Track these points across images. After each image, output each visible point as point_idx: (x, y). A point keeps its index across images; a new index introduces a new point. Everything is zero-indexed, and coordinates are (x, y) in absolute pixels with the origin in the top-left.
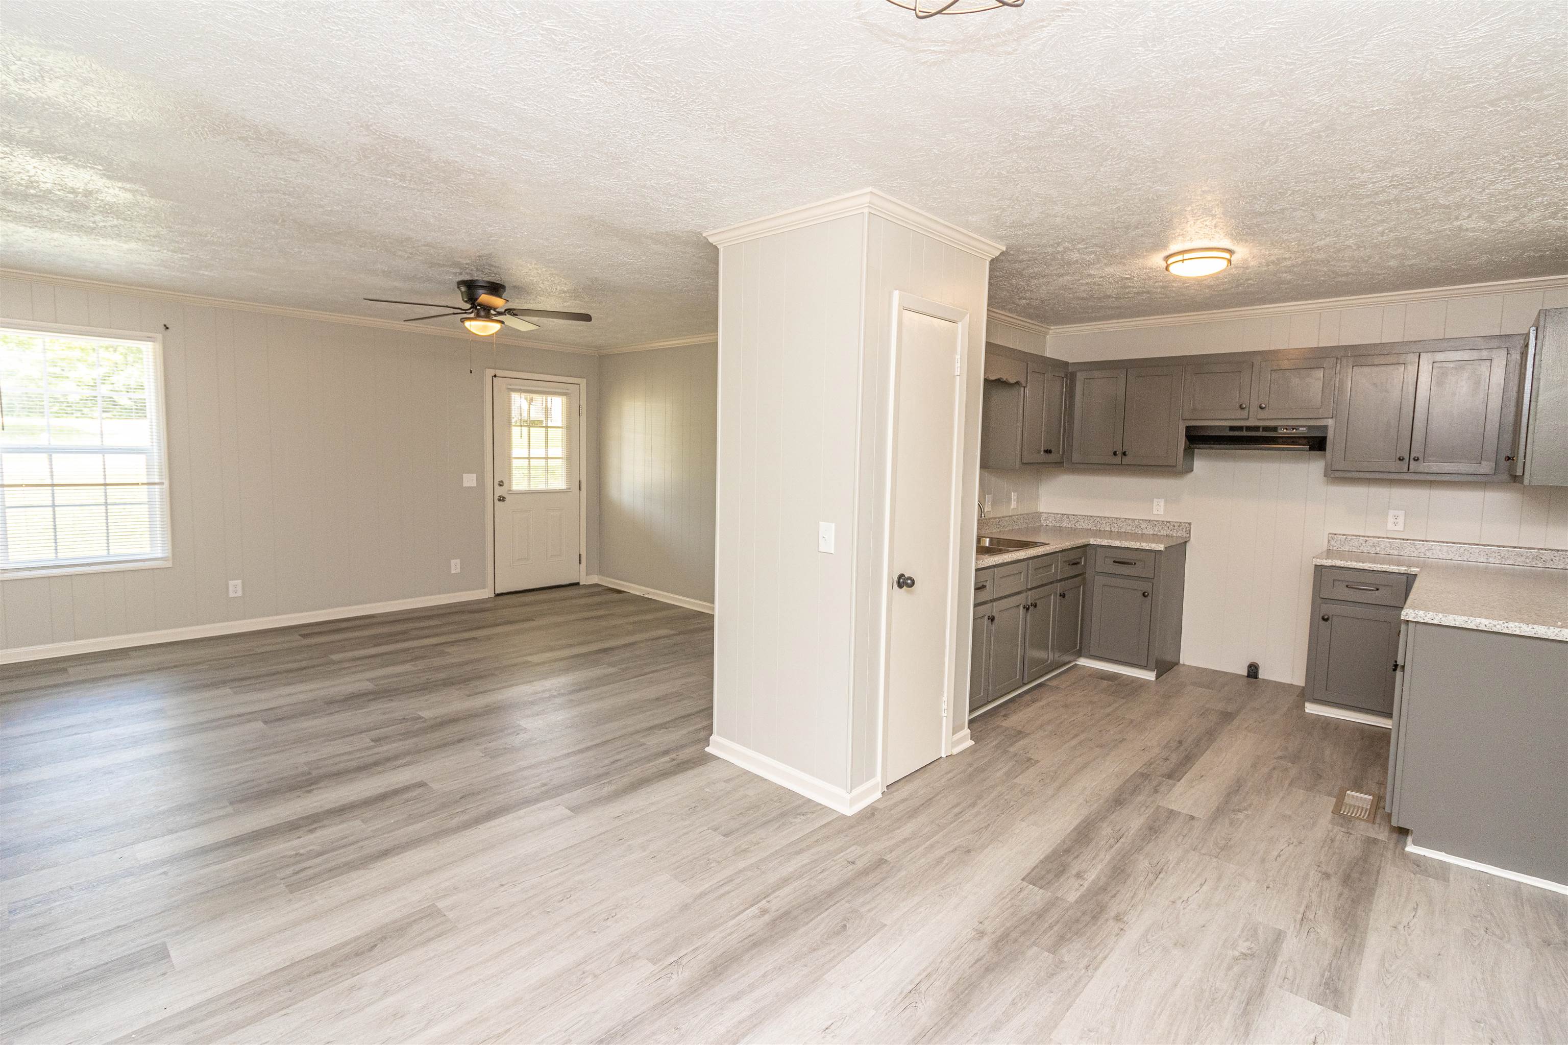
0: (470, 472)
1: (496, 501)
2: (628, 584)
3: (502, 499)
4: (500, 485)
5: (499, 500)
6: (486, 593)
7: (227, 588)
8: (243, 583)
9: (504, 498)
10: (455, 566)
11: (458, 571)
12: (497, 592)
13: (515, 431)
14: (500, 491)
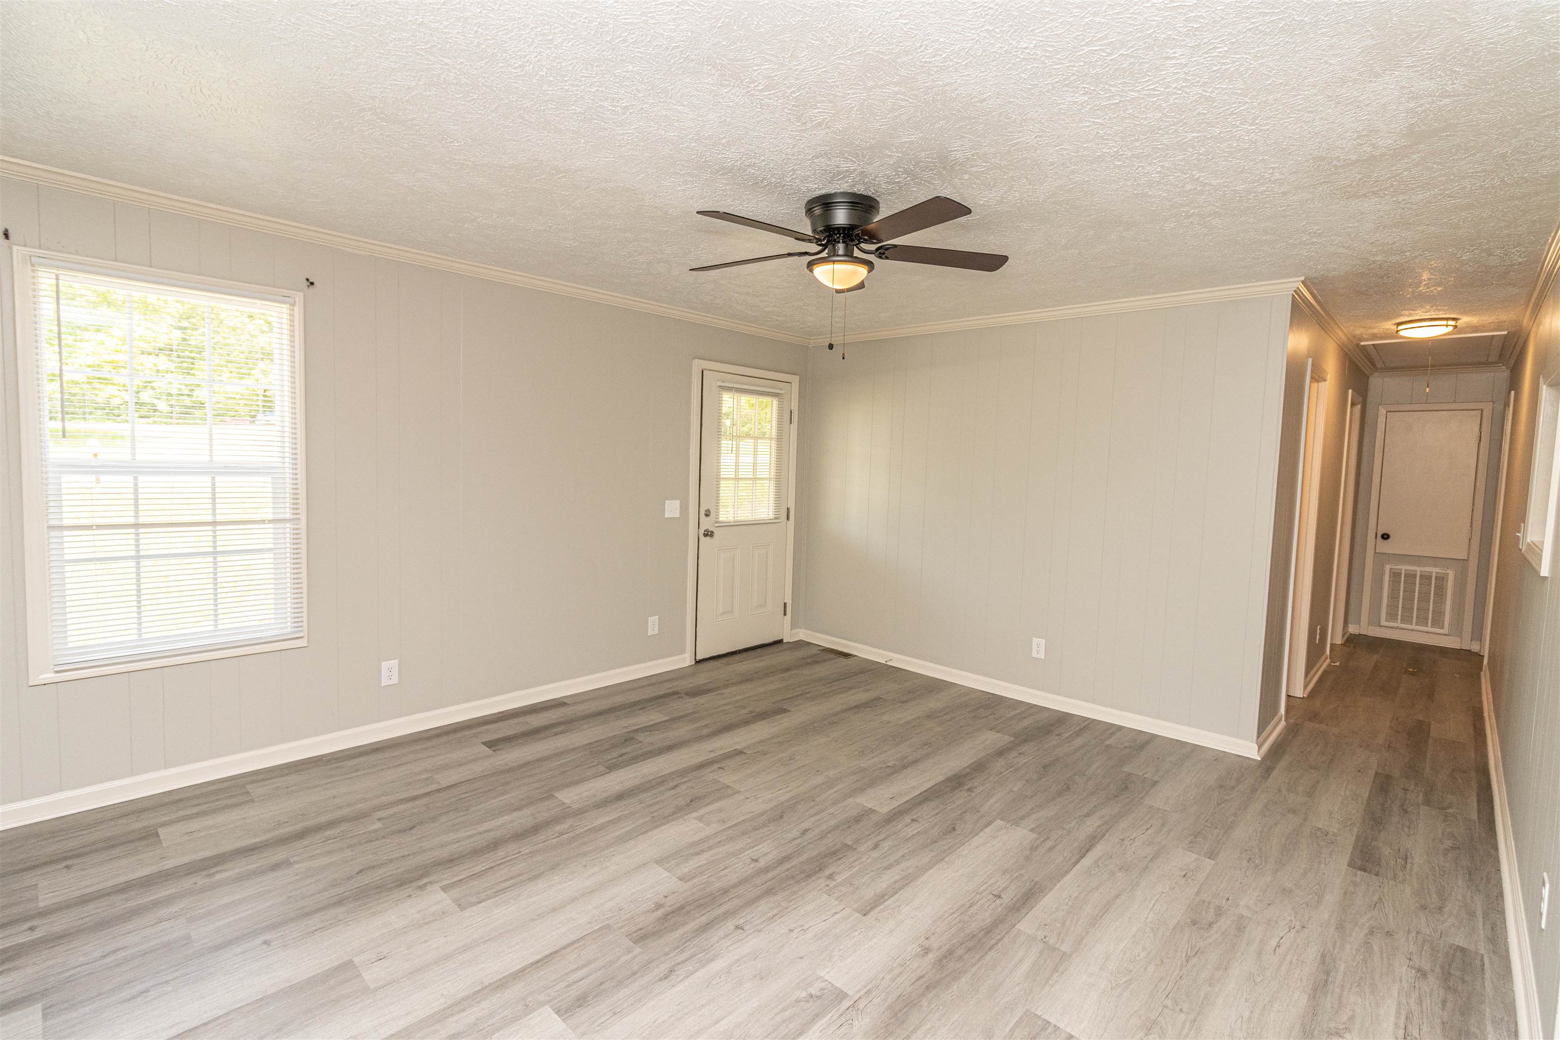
0: (673, 498)
1: (702, 537)
2: (860, 646)
3: (709, 534)
4: (707, 515)
5: (705, 535)
6: (685, 660)
7: (380, 671)
8: (400, 664)
9: (712, 532)
10: (653, 625)
11: (656, 632)
12: (698, 658)
13: (725, 444)
14: (706, 524)
